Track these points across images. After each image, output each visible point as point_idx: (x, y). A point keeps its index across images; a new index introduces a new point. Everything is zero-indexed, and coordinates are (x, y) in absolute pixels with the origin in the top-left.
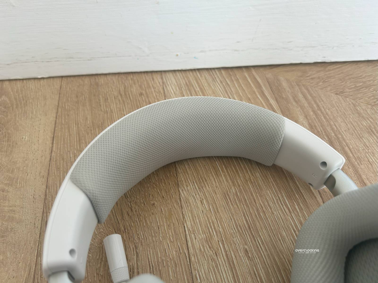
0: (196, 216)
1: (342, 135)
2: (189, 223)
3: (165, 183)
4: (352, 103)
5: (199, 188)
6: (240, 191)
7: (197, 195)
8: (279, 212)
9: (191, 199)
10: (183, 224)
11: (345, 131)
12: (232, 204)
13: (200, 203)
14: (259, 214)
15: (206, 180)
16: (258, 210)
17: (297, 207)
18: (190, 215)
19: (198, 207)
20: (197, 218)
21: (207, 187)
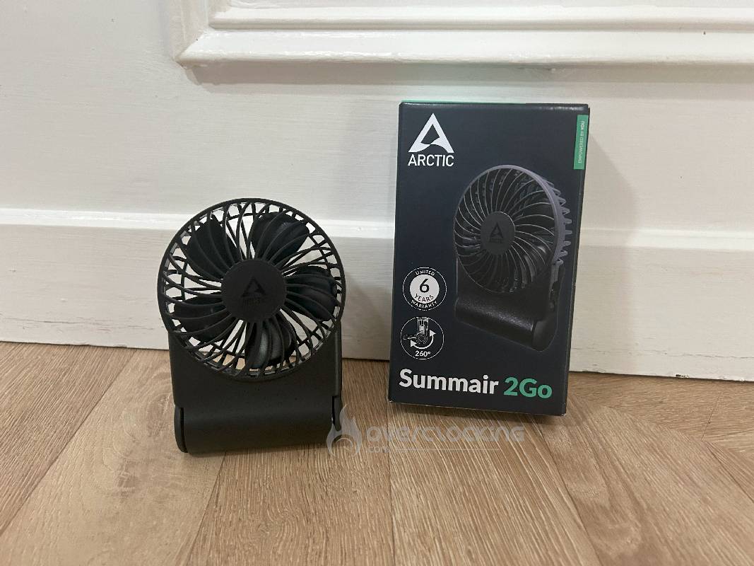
0: (408, 509)
1: (612, 449)
2: (398, 516)
3: (373, 473)
4: (631, 419)
5: (416, 482)
6: (470, 492)
7: (413, 490)
8: (517, 518)
9: (404, 493)
10: (391, 516)
11: (617, 445)
12: (457, 503)
13: (415, 497)
14: (491, 517)
15: (426, 476)
16: (489, 512)
17: (542, 515)
18: (401, 508)
19: (412, 501)
20: (409, 511)
21: (427, 483)
